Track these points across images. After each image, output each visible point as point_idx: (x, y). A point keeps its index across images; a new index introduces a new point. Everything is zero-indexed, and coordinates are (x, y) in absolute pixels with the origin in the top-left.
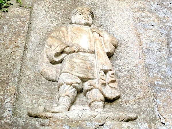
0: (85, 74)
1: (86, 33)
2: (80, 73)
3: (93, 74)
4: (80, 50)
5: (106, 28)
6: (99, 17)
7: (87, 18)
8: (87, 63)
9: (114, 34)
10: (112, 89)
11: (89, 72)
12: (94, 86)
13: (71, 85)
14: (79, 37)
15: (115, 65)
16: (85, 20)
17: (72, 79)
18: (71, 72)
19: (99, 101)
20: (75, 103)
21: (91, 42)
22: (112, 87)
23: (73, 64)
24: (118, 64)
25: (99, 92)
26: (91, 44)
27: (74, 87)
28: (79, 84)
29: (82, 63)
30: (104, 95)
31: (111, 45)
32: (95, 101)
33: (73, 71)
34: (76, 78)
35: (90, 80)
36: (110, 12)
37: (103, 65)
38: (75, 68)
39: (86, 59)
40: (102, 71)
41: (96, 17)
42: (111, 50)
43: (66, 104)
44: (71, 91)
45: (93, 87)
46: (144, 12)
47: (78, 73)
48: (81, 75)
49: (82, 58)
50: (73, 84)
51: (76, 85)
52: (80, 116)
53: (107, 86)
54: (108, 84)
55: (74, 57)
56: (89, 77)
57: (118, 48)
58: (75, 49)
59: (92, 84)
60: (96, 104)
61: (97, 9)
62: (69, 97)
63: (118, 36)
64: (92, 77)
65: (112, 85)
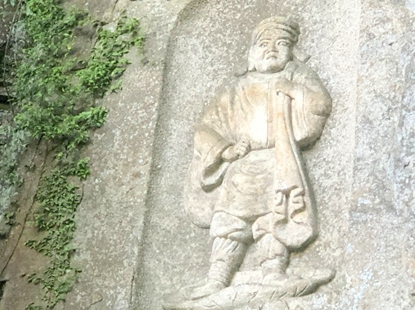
0: (249, 209)
1: (265, 99)
2: (241, 210)
3: (265, 202)
5: (318, 62)
6: (310, 29)
8: (257, 179)
9: (331, 77)
10: (300, 226)
11: (257, 201)
12: (265, 230)
13: (225, 237)
14: (249, 116)
15: (319, 162)
16: (268, 59)
17: (226, 226)
18: (226, 211)
19: (272, 259)
21: (271, 122)
22: (299, 223)
23: (232, 190)
24: (324, 159)
25: (273, 240)
26: (272, 127)
27: (233, 239)
28: (241, 230)
29: (247, 182)
30: (284, 244)
31: (312, 116)
33: (231, 207)
34: (235, 220)
35: (260, 219)
36: (333, 10)
37: (281, 181)
38: (234, 197)
39: (258, 169)
40: (280, 194)
41: (305, 30)
42: (311, 129)
43: (219, 277)
44: (226, 250)
45: (264, 232)
47: (237, 208)
48: (243, 213)
49: (251, 170)
51: (235, 234)
53: (291, 222)
54: (292, 217)
55: (235, 172)
56: (255, 214)
59: (261, 226)
60: (266, 265)
62: (224, 261)
65: (298, 218)
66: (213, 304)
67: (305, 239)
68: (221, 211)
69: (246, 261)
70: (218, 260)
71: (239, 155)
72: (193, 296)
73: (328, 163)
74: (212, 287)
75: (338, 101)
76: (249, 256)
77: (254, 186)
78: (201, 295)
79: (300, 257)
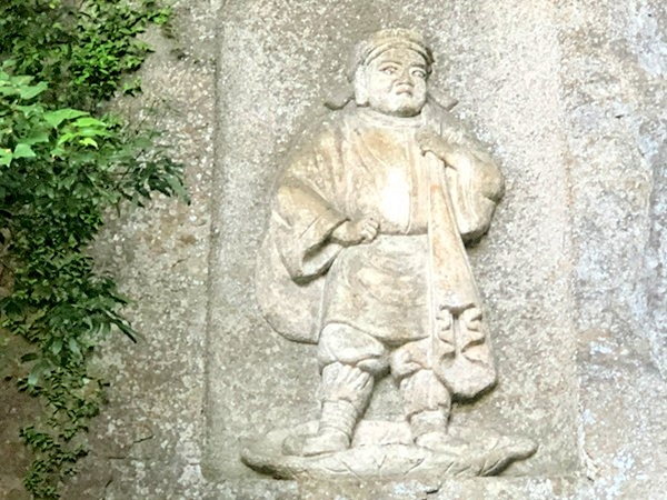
0: (395, 328)
1: (402, 157)
2: (380, 326)
3: (418, 320)
4: (383, 230)
5: (473, 113)
6: (452, 58)
7: (407, 87)
8: (402, 282)
9: (498, 142)
10: (474, 365)
11: (406, 316)
12: (421, 364)
13: (354, 364)
14: (379, 180)
15: (490, 271)
16: (399, 93)
17: (356, 347)
18: (353, 323)
19: (433, 410)
20: (368, 410)
21: (415, 195)
22: (473, 361)
23: (360, 292)
24: (499, 268)
25: (434, 380)
26: (416, 204)
27: (364, 369)
28: (377, 357)
29: (386, 284)
30: (450, 390)
31: (482, 199)
32: (421, 411)
33: (361, 318)
34: (370, 341)
35: (411, 344)
36: (491, 38)
37: (450, 293)
38: (365, 304)
39: (399, 266)
40: (446, 312)
41: (442, 58)
42: (481, 219)
43: (343, 425)
44: (354, 384)
45: (418, 366)
46: (596, 56)
47: (373, 323)
48: (383, 332)
49: (388, 266)
50: (360, 363)
51: (369, 363)
52: (380, 463)
53: (460, 357)
54: (463, 351)
55: (362, 265)
56: (406, 336)
57: (505, 201)
58: (364, 232)
59: (413, 357)
60: (424, 418)
61: (446, 21)
62: (350, 402)
63: (511, 149)
64: (415, 334)
65: (474, 353)
66: (343, 467)
67: (482, 387)
68: (344, 323)
69: (375, 405)
70: (341, 398)
71: (363, 238)
72: (306, 450)
73: (506, 274)
74: (333, 439)
75: (516, 182)
76: (379, 397)
77: (398, 292)
78: (318, 451)
79: (469, 411)
